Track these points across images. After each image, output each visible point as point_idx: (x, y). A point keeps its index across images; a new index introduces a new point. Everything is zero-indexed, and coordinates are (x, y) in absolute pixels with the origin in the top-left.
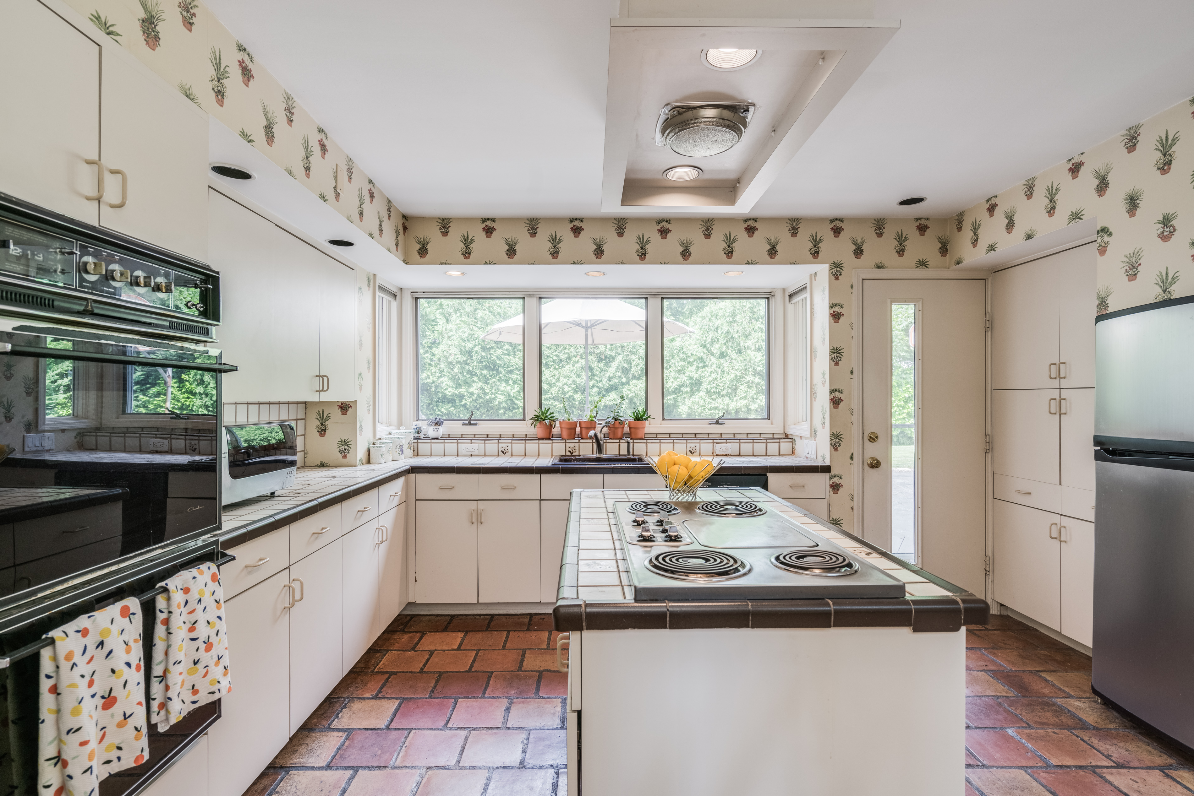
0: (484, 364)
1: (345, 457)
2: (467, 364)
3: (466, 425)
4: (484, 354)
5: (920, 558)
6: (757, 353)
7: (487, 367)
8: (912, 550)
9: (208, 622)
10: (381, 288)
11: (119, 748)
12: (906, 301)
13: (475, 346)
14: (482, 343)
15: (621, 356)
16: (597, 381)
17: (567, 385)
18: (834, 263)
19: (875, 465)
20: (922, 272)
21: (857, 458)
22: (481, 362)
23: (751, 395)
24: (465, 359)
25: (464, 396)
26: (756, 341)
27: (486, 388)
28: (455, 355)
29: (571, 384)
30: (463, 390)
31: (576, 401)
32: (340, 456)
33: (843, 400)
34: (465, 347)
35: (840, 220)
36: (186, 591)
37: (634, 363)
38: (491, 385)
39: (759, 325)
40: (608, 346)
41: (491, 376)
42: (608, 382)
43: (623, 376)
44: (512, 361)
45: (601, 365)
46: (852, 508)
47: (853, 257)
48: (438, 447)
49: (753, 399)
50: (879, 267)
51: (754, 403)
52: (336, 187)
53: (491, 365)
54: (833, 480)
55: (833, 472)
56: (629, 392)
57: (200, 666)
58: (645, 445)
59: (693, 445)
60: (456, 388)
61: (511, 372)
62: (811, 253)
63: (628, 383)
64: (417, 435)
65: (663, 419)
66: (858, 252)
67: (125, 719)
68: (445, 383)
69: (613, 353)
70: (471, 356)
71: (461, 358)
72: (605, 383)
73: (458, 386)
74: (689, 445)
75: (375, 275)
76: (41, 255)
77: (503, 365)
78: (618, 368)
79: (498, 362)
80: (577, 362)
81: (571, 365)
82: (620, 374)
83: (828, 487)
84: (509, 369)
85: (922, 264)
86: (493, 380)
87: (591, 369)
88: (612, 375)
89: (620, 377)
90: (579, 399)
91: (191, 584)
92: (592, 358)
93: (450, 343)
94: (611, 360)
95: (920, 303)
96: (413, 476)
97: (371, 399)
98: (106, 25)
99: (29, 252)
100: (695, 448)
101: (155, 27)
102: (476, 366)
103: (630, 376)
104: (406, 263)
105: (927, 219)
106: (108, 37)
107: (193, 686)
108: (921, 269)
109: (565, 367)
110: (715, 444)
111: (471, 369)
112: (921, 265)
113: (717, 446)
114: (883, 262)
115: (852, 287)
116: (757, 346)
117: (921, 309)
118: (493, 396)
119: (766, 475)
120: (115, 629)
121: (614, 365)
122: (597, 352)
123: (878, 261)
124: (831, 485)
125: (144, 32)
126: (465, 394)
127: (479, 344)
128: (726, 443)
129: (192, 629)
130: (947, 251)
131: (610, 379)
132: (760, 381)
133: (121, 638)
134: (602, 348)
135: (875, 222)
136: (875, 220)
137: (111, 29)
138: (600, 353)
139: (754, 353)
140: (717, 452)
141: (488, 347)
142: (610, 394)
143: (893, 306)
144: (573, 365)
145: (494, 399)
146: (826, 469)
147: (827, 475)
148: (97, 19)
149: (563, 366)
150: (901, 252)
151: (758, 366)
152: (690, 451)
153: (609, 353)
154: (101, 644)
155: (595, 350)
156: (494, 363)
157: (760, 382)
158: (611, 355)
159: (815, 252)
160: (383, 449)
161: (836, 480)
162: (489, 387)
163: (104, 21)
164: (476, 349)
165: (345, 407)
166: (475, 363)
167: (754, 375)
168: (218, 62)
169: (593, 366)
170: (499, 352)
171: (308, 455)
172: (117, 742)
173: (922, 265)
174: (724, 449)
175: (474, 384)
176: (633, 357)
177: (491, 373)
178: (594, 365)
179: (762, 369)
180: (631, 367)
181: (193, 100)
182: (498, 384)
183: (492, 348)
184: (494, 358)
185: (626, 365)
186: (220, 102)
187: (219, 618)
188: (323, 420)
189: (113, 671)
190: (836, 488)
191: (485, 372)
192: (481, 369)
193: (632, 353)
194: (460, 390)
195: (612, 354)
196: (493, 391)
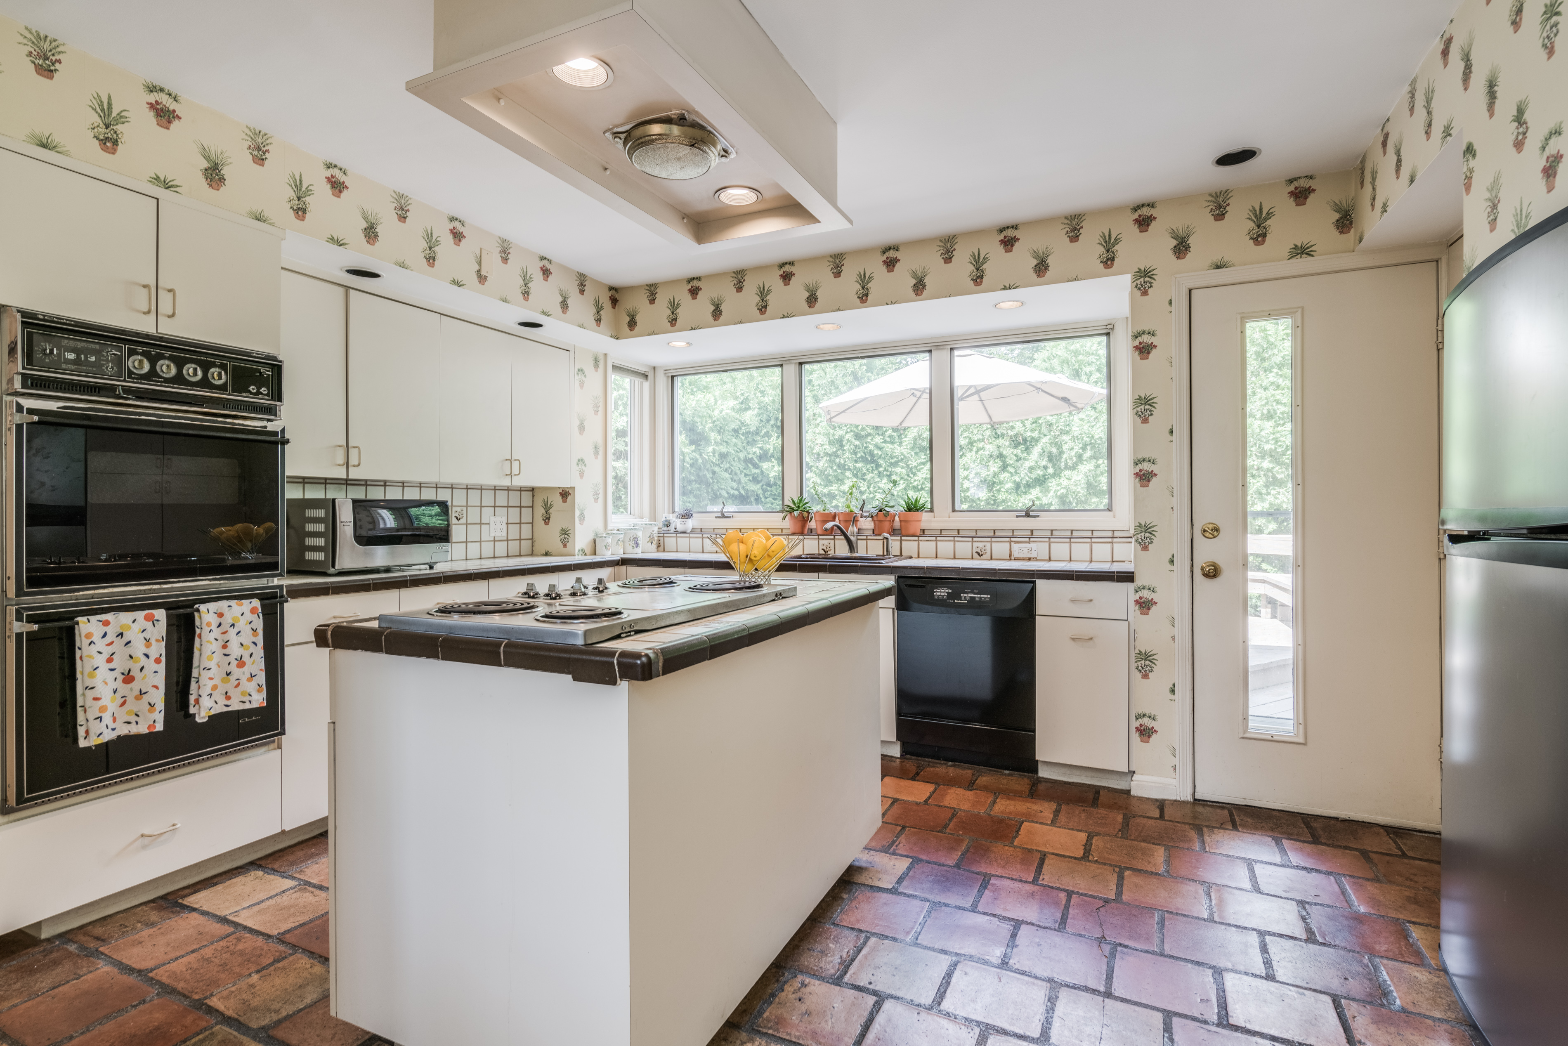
0: (859, 455)
1: (565, 546)
2: (838, 456)
3: (720, 517)
4: (857, 443)
5: (1301, 727)
6: (1266, 422)
7: (863, 459)
8: (1291, 715)
9: (242, 645)
10: (616, 368)
11: (137, 715)
12: (1270, 315)
13: (847, 432)
14: (855, 429)
15: (1048, 437)
16: (1011, 473)
17: (969, 480)
18: (1140, 271)
19: (1213, 573)
20: (1303, 264)
21: (1183, 561)
22: (856, 454)
23: (1254, 489)
24: (834, 450)
25: (836, 496)
26: (1263, 403)
27: (862, 485)
28: (822, 445)
29: (974, 478)
30: (833, 488)
31: (982, 501)
32: (562, 545)
33: (1156, 475)
34: (833, 435)
35: (1149, 205)
36: (220, 615)
37: (1065, 447)
38: (869, 481)
39: (1272, 379)
40: (1028, 423)
41: (868, 470)
42: (1029, 474)
43: (1050, 465)
44: (895, 451)
45: (1018, 451)
46: (1173, 638)
47: (1173, 257)
48: (683, 542)
49: (1260, 494)
50: (1218, 267)
51: (1262, 500)
52: (479, 271)
53: (867, 456)
54: (1140, 594)
55: (1139, 581)
56: (1059, 488)
57: (232, 678)
58: (916, 543)
59: (981, 545)
60: (826, 486)
61: (895, 464)
62: (1102, 262)
63: (1056, 475)
64: (666, 529)
65: (954, 510)
66: (1181, 248)
67: (141, 694)
68: (812, 480)
69: (1035, 435)
70: (842, 446)
71: (831, 449)
72: (1024, 475)
73: (829, 483)
74: (975, 544)
75: (606, 355)
76: (94, 357)
77: (883, 456)
78: (1041, 455)
79: (876, 452)
80: (983, 448)
81: (973, 453)
82: (1044, 463)
83: (1132, 604)
84: (893, 461)
85: (1302, 251)
86: (871, 475)
87: (1001, 456)
88: (1033, 464)
89: (1045, 468)
90: (984, 498)
91: (226, 611)
92: (1004, 442)
93: (817, 431)
94: (1033, 444)
95: (1299, 314)
96: (623, 568)
97: (601, 486)
98: (165, 182)
99: (83, 356)
100: (984, 548)
101: (219, 172)
102: (848, 458)
103: (1063, 465)
104: (617, 339)
105: (1311, 177)
106: (167, 191)
107: (226, 693)
108: (1299, 260)
109: (965, 456)
110: (1012, 543)
111: (842, 462)
112: (1298, 254)
113: (1015, 547)
114: (1226, 259)
115: (1170, 303)
116: (1265, 412)
117: (1299, 324)
118: (872, 496)
119: (1034, 582)
120: (136, 627)
121: (1036, 451)
122: (1011, 433)
123: (1216, 258)
124: (1137, 602)
125: (207, 179)
126: (836, 493)
127: (851, 431)
128: (1029, 542)
129: (225, 647)
130: (1351, 223)
131: (1031, 469)
132: (1271, 466)
133: (142, 636)
134: (1019, 427)
135: (1210, 199)
136: (1210, 195)
137: (170, 184)
138: (1016, 435)
139: (1259, 422)
140: (1016, 554)
141: (863, 433)
142: (1032, 491)
143: (1248, 325)
144: (977, 452)
145: (873, 498)
146: (1127, 577)
147: (1130, 586)
148: (155, 179)
149: (963, 454)
150: (1259, 237)
151: (1267, 442)
152: (977, 552)
153: (1029, 434)
154: (121, 634)
155: (1009, 431)
156: (872, 454)
157: (1273, 468)
158: (1033, 438)
159: (1108, 260)
160: (609, 540)
161: (1146, 594)
162: (866, 483)
163: (163, 180)
164: (847, 437)
165: (565, 494)
166: (847, 455)
167: (1263, 458)
168: (298, 184)
169: (1004, 453)
170: (878, 439)
171: (536, 544)
172: (135, 710)
173: (1302, 253)
174: (1026, 550)
175: (846, 481)
176: (1065, 438)
177: (869, 466)
178: (1008, 451)
179: (1273, 447)
180: (1061, 453)
181: (265, 221)
182: (877, 479)
183: (869, 434)
184: (871, 447)
185: (1054, 450)
186: (301, 218)
187: (255, 644)
188: (547, 507)
189: (131, 657)
190: (1145, 605)
191: (859, 465)
192: (856, 462)
193: (1062, 432)
194: (830, 488)
195: (1033, 435)
196: (871, 489)
